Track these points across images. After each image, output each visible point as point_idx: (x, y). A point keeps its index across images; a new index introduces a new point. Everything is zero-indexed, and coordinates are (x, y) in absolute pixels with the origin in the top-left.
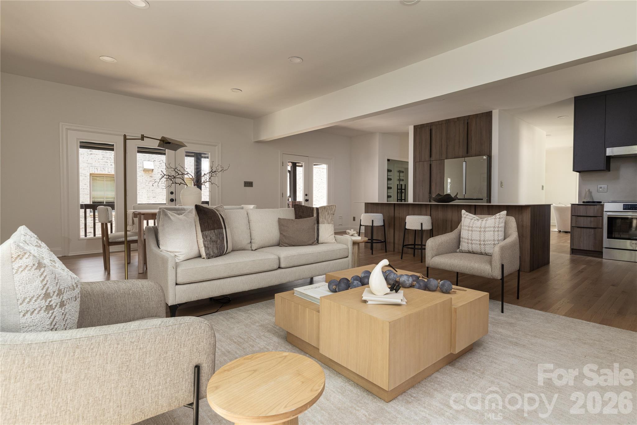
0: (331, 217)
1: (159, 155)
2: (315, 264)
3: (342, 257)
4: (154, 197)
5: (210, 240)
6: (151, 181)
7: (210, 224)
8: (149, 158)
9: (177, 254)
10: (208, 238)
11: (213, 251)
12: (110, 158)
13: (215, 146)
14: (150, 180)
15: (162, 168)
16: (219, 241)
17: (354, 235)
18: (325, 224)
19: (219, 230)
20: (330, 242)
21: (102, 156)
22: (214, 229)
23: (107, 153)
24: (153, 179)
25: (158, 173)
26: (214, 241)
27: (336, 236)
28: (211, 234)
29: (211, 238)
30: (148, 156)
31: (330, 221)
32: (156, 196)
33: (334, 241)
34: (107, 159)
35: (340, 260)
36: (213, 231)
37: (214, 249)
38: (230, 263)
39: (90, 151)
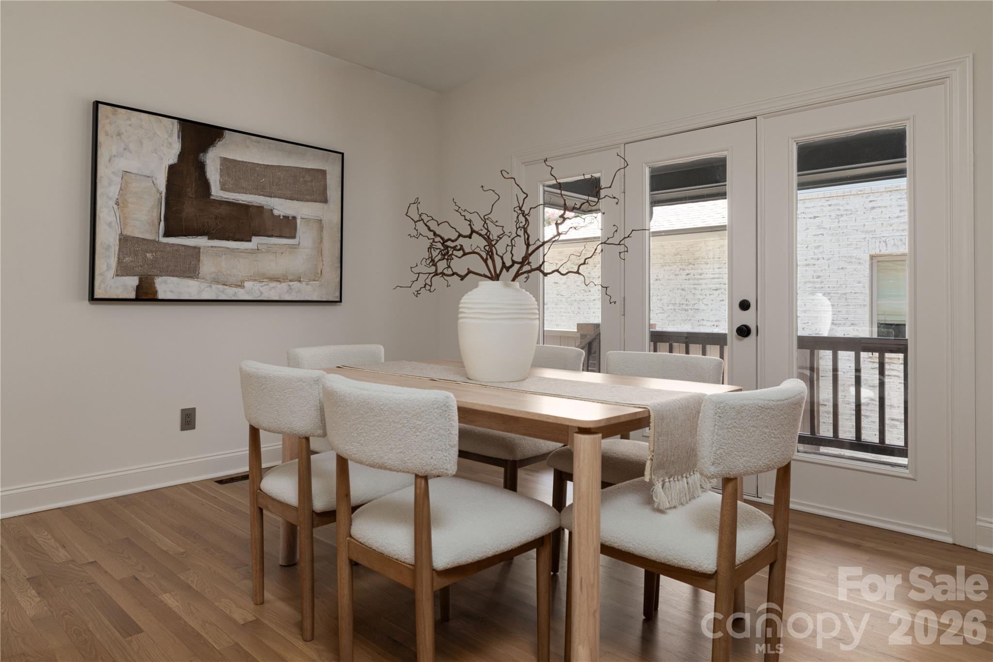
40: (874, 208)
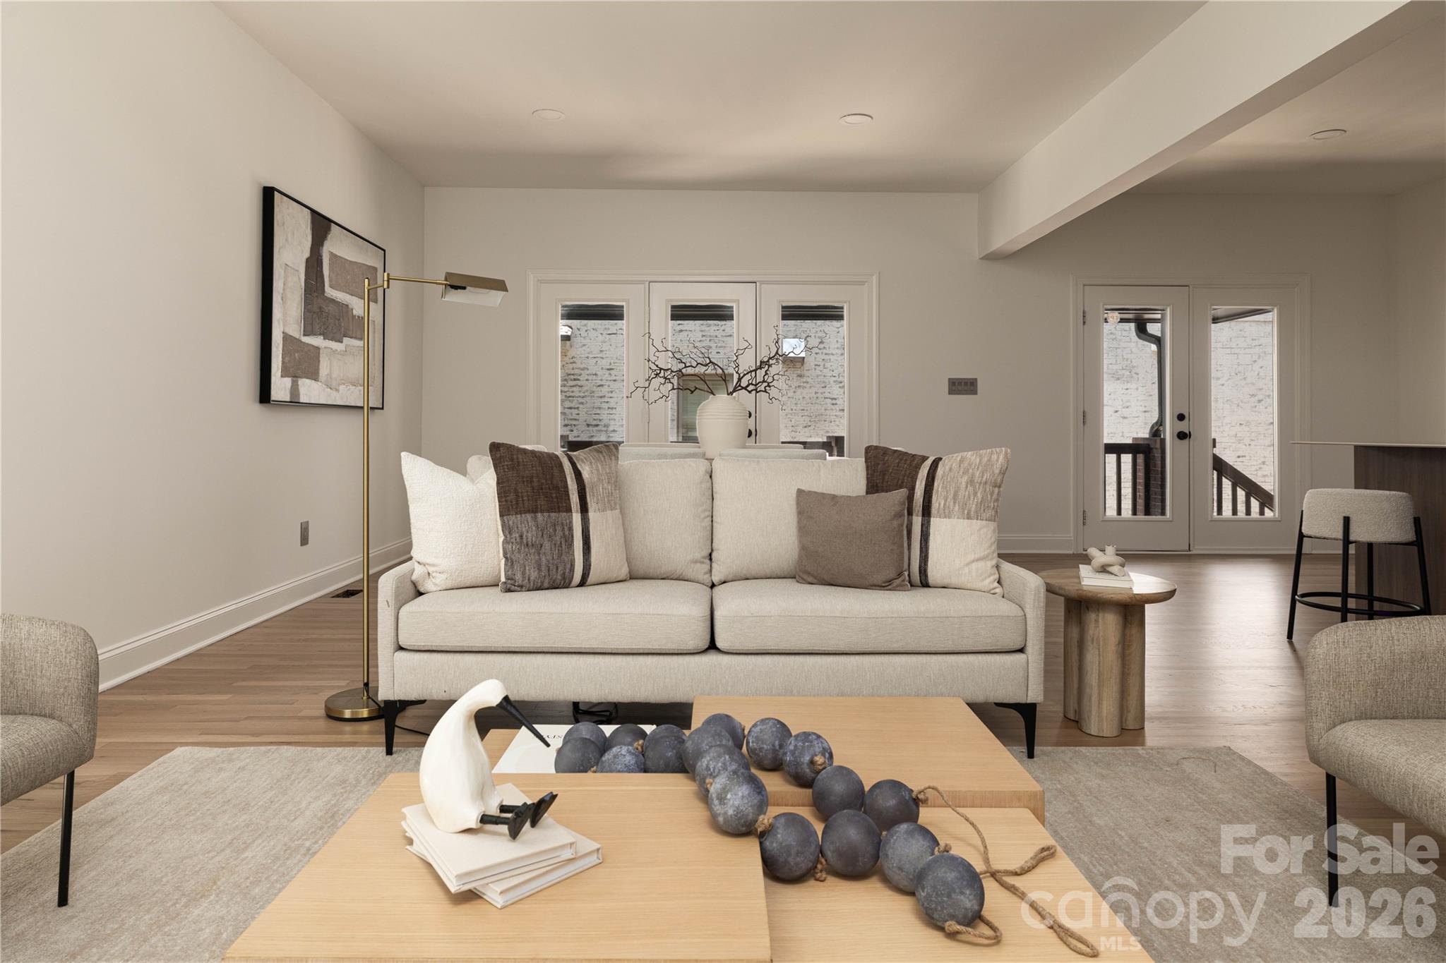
0: (979, 495)
1: (819, 322)
2: (857, 657)
3: (988, 648)
4: (805, 427)
5: (518, 540)
6: (799, 386)
7: (522, 497)
8: (795, 330)
9: (431, 569)
10: (514, 535)
11: (524, 573)
12: (716, 337)
13: (862, 283)
14: (797, 384)
15: (826, 354)
16: (547, 545)
17: (1110, 569)
18: (954, 521)
19: (553, 514)
20: (969, 586)
21: (701, 333)
22: (534, 511)
23: (710, 326)
24: (805, 380)
25: (816, 365)
26: (530, 544)
27: (1008, 567)
28: (527, 524)
29: (521, 537)
30: (795, 325)
31: (973, 509)
32: (809, 424)
33: (989, 582)
34: (710, 340)
35: (981, 657)
36: (529, 516)
37: (527, 568)
38: (539, 613)
39: (679, 324)
40: (681, 331)
